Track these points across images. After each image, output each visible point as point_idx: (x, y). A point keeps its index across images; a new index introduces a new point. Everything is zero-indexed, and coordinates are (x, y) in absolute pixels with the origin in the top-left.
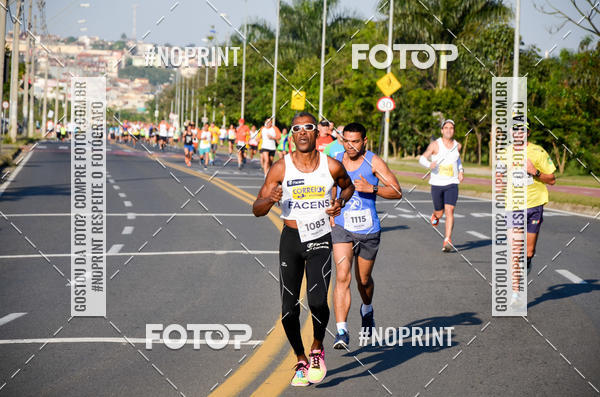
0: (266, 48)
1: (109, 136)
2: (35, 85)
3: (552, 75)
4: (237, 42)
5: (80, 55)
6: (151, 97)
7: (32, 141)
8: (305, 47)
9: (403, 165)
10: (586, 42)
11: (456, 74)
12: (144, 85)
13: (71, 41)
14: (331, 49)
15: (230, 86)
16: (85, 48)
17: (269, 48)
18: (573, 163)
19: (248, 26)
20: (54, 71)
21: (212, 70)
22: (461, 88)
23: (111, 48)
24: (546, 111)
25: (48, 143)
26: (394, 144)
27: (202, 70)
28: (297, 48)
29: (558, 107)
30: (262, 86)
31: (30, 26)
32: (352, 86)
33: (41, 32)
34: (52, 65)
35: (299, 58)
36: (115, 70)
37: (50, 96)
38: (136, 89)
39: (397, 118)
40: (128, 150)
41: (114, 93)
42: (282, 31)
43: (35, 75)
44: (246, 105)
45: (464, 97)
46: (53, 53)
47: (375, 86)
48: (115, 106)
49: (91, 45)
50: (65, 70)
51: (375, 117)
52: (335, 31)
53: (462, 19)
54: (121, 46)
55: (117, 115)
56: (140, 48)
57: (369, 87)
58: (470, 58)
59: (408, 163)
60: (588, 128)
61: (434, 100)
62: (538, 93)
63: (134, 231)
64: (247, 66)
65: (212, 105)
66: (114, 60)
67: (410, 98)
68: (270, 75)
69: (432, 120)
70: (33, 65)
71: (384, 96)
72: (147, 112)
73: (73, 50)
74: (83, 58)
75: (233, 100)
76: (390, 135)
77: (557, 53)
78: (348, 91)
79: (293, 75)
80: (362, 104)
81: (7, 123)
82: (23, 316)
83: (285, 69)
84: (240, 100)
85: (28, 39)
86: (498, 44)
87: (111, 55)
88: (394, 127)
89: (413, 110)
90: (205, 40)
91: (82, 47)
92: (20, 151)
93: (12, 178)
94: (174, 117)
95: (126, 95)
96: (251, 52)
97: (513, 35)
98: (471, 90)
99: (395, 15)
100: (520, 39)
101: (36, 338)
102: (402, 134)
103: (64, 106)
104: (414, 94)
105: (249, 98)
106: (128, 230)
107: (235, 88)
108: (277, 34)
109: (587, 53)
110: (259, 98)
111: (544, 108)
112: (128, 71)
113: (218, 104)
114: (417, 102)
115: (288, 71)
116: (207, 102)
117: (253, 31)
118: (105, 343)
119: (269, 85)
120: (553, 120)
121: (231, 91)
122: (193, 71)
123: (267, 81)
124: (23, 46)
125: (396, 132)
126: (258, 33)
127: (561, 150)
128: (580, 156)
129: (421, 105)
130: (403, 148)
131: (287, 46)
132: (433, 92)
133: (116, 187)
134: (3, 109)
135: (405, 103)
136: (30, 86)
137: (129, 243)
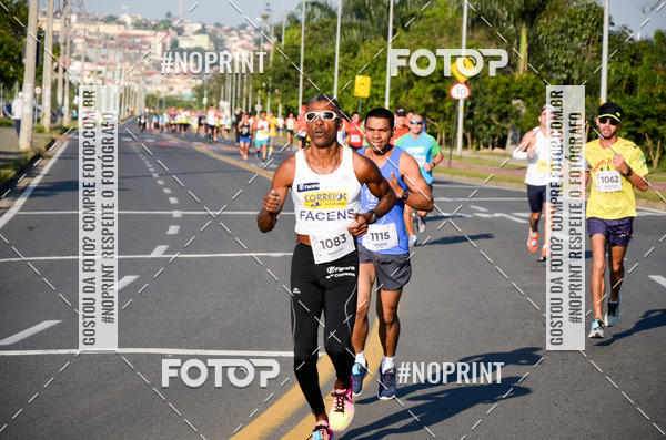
0: (326, 29)
1: (153, 126)
2: (71, 69)
3: (645, 59)
4: (294, 21)
5: (121, 36)
6: (199, 82)
7: (66, 130)
8: (370, 27)
9: (478, 159)
11: (538, 58)
13: (111, 19)
14: (399, 29)
15: (286, 71)
16: (126, 28)
17: (330, 29)
19: (307, 4)
20: (92, 53)
21: (267, 53)
22: (544, 74)
23: (155, 28)
24: (638, 99)
26: (468, 136)
28: (361, 28)
29: (652, 95)
30: (322, 70)
31: (65, 4)
33: (78, 10)
34: (90, 47)
35: (364, 40)
36: (159, 51)
37: (87, 81)
39: (472, 106)
40: (173, 141)
41: (157, 78)
42: (345, 9)
43: (71, 57)
44: (304, 92)
46: (90, 33)
48: (159, 92)
49: (133, 24)
50: (104, 52)
51: (448, 105)
52: (404, 9)
54: (166, 25)
55: (161, 102)
56: (187, 28)
58: (553, 41)
59: (484, 157)
61: (513, 87)
62: (629, 79)
63: (180, 230)
64: (305, 49)
65: (267, 91)
66: (157, 42)
67: (486, 84)
68: (331, 59)
69: (511, 109)
70: (68, 46)
71: (458, 82)
72: (195, 99)
73: (113, 30)
74: (125, 39)
75: (290, 86)
76: (465, 125)
77: (651, 36)
78: (417, 77)
79: (357, 59)
80: (433, 91)
81: (39, 110)
82: (58, 324)
83: (348, 51)
84: (298, 86)
85: (63, 17)
86: (585, 24)
87: (155, 35)
88: (469, 116)
89: (490, 98)
90: (259, 19)
91: (122, 27)
92: (53, 141)
93: (45, 170)
94: (225, 105)
95: (171, 80)
96: (310, 32)
97: (603, 15)
98: (554, 75)
100: (610, 18)
102: (478, 124)
104: (492, 80)
105: (308, 84)
106: (173, 230)
107: (293, 75)
108: (339, 13)
111: (636, 95)
113: (274, 89)
114: (495, 89)
115: (351, 54)
116: (261, 89)
117: (312, 10)
118: (148, 355)
119: (330, 69)
120: (646, 109)
121: (287, 76)
123: (328, 65)
124: (58, 26)
125: (471, 122)
126: (317, 11)
127: (655, 143)
129: (499, 92)
130: (478, 139)
131: (351, 26)
132: (512, 77)
133: (160, 182)
134: (35, 95)
135: (481, 90)
136: (65, 70)
137: (174, 244)
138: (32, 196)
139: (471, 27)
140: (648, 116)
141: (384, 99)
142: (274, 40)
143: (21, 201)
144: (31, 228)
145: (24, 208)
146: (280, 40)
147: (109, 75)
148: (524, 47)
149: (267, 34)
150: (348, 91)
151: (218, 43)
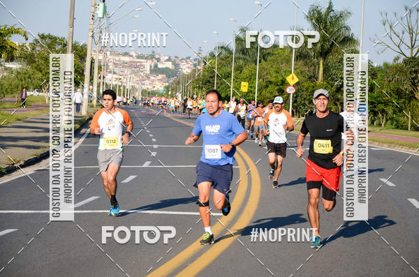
2: (107, 77)
3: (378, 76)
4: (212, 55)
5: (130, 62)
6: (167, 84)
8: (249, 59)
10: (397, 59)
11: (328, 74)
12: (163, 78)
13: (126, 54)
14: (262, 60)
15: (209, 79)
16: (133, 58)
17: (229, 59)
18: (389, 122)
19: (219, 48)
20: (116, 70)
21: (199, 70)
22: (331, 82)
23: (147, 58)
24: (375, 95)
26: (295, 111)
27: (194, 71)
28: (244, 59)
30: (225, 79)
32: (273, 80)
33: (110, 50)
34: (116, 67)
35: (245, 65)
36: (148, 69)
37: (114, 83)
38: (159, 80)
39: (296, 97)
40: (154, 112)
41: (147, 82)
42: (237, 50)
43: (107, 72)
45: (332, 87)
46: (116, 61)
47: (285, 80)
48: (148, 89)
49: (136, 56)
50: (122, 69)
51: (286, 95)
53: (331, 46)
54: (152, 57)
55: (149, 93)
56: (161, 58)
57: (282, 81)
62: (371, 85)
63: (157, 154)
64: (218, 69)
65: (199, 89)
66: (148, 65)
67: (303, 86)
68: (230, 74)
70: (105, 67)
71: (290, 85)
72: (165, 92)
73: (127, 59)
74: (132, 63)
76: (293, 105)
77: (382, 65)
78: (271, 83)
79: (242, 74)
80: (278, 89)
81: (91, 97)
82: (98, 199)
83: (238, 70)
84: (213, 87)
85: (103, 53)
87: (147, 62)
88: (295, 101)
89: (305, 93)
90: (196, 55)
91: (131, 58)
94: (179, 95)
95: (154, 83)
96: (220, 61)
98: (336, 83)
102: (299, 105)
103: (122, 88)
104: (306, 85)
106: (154, 154)
107: (211, 80)
108: (234, 52)
109: (397, 64)
110: (224, 85)
111: (374, 93)
112: (155, 70)
113: (202, 87)
114: (307, 89)
116: (196, 88)
117: (221, 51)
119: (230, 78)
120: (379, 99)
121: (209, 82)
122: (189, 71)
123: (228, 77)
125: (296, 105)
126: (224, 52)
127: (383, 115)
128: (393, 118)
129: (309, 90)
130: (299, 113)
131: (239, 58)
132: (316, 83)
133: (148, 131)
134: (89, 89)
135: (301, 89)
136: (104, 77)
137: (154, 161)
138: (87, 137)
139: (297, 59)
140: (380, 103)
141: (255, 93)
142: (203, 64)
143: (82, 140)
144: (87, 153)
145: (83, 143)
146: (206, 65)
147: (125, 81)
148: (321, 69)
149: (199, 62)
150: (238, 89)
151: (176, 65)
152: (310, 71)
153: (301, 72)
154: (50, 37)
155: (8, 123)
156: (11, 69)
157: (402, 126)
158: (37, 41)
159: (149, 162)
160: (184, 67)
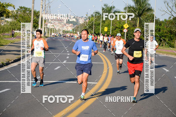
2: (48, 25)
3: (162, 25)
4: (92, 16)
6: (73, 28)
7: (47, 37)
10: (170, 18)
11: (141, 24)
12: (72, 25)
15: (91, 26)
17: (100, 17)
19: (95, 12)
20: (52, 22)
21: (87, 22)
22: (142, 27)
24: (161, 33)
25: (51, 38)
26: (127, 39)
27: (85, 22)
29: (164, 32)
30: (98, 26)
31: (47, 12)
32: (118, 26)
33: (50, 13)
35: (106, 20)
36: (65, 22)
37: (51, 27)
38: (70, 26)
39: (128, 34)
40: (68, 40)
41: (65, 27)
48: (65, 30)
50: (54, 22)
51: (123, 33)
53: (142, 12)
55: (66, 32)
56: (71, 17)
57: (122, 27)
58: (144, 21)
60: (170, 37)
62: (159, 29)
63: (69, 58)
64: (95, 22)
66: (65, 20)
68: (100, 24)
70: (47, 20)
71: (125, 29)
72: (72, 31)
76: (126, 37)
77: (164, 20)
78: (117, 27)
79: (105, 24)
80: (120, 30)
83: (103, 22)
84: (93, 29)
86: (151, 17)
88: (127, 35)
89: (131, 32)
90: (86, 15)
94: (78, 33)
95: (68, 27)
96: (96, 18)
98: (144, 28)
99: (128, 11)
100: (155, 16)
101: (47, 81)
102: (129, 37)
103: (54, 29)
104: (132, 28)
105: (95, 28)
106: (68, 57)
108: (101, 14)
109: (170, 20)
110: (97, 29)
112: (68, 22)
114: (132, 30)
117: (96, 14)
119: (100, 26)
121: (91, 27)
122: (83, 22)
126: (97, 14)
127: (164, 41)
128: (168, 43)
133: (65, 48)
135: (130, 30)
136: (47, 25)
137: (68, 60)
139: (128, 17)
140: (163, 36)
141: (110, 32)
142: (88, 20)
146: (90, 20)
147: (55, 26)
148: (138, 22)
149: (87, 19)
150: (103, 30)
151: (77, 20)
152: (133, 23)
153: (130, 23)
154: (24, 8)
155: (7, 44)
156: (8, 21)
157: (172, 46)
158: (18, 9)
159: (66, 61)
160: (81, 21)
